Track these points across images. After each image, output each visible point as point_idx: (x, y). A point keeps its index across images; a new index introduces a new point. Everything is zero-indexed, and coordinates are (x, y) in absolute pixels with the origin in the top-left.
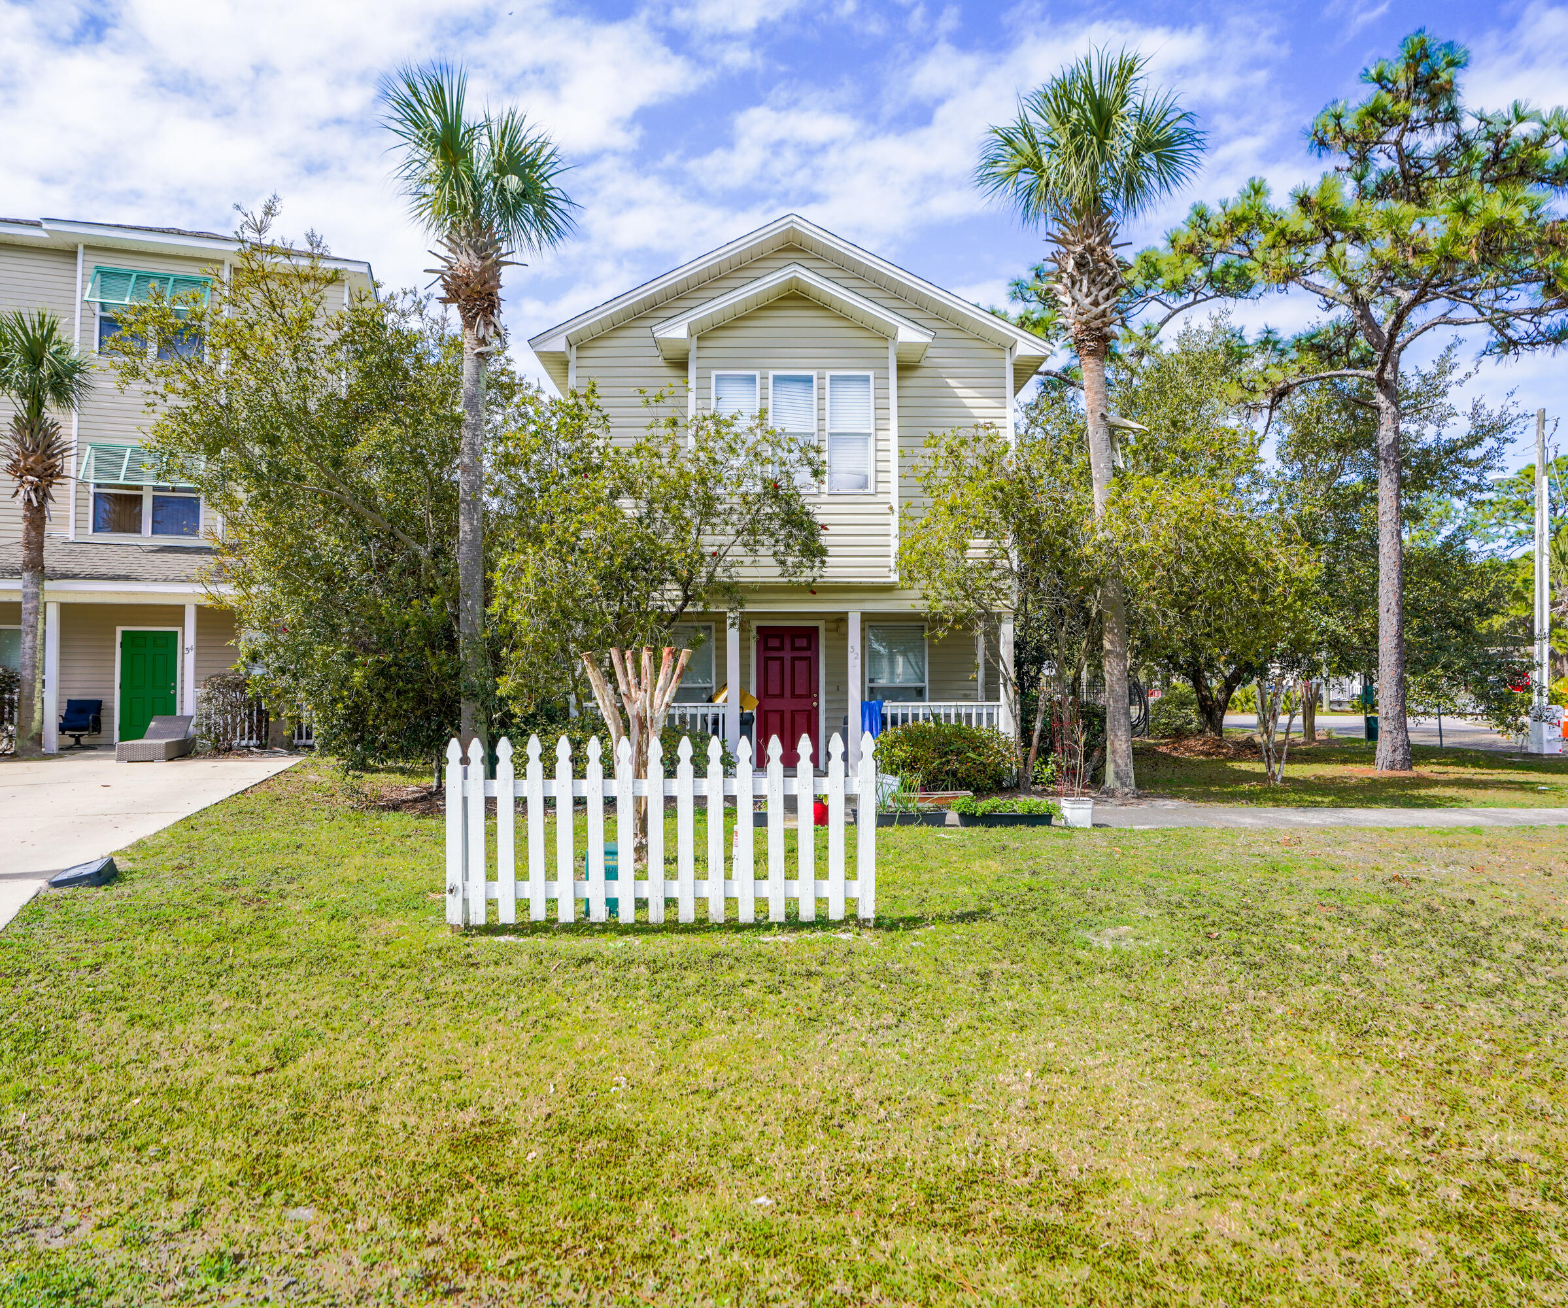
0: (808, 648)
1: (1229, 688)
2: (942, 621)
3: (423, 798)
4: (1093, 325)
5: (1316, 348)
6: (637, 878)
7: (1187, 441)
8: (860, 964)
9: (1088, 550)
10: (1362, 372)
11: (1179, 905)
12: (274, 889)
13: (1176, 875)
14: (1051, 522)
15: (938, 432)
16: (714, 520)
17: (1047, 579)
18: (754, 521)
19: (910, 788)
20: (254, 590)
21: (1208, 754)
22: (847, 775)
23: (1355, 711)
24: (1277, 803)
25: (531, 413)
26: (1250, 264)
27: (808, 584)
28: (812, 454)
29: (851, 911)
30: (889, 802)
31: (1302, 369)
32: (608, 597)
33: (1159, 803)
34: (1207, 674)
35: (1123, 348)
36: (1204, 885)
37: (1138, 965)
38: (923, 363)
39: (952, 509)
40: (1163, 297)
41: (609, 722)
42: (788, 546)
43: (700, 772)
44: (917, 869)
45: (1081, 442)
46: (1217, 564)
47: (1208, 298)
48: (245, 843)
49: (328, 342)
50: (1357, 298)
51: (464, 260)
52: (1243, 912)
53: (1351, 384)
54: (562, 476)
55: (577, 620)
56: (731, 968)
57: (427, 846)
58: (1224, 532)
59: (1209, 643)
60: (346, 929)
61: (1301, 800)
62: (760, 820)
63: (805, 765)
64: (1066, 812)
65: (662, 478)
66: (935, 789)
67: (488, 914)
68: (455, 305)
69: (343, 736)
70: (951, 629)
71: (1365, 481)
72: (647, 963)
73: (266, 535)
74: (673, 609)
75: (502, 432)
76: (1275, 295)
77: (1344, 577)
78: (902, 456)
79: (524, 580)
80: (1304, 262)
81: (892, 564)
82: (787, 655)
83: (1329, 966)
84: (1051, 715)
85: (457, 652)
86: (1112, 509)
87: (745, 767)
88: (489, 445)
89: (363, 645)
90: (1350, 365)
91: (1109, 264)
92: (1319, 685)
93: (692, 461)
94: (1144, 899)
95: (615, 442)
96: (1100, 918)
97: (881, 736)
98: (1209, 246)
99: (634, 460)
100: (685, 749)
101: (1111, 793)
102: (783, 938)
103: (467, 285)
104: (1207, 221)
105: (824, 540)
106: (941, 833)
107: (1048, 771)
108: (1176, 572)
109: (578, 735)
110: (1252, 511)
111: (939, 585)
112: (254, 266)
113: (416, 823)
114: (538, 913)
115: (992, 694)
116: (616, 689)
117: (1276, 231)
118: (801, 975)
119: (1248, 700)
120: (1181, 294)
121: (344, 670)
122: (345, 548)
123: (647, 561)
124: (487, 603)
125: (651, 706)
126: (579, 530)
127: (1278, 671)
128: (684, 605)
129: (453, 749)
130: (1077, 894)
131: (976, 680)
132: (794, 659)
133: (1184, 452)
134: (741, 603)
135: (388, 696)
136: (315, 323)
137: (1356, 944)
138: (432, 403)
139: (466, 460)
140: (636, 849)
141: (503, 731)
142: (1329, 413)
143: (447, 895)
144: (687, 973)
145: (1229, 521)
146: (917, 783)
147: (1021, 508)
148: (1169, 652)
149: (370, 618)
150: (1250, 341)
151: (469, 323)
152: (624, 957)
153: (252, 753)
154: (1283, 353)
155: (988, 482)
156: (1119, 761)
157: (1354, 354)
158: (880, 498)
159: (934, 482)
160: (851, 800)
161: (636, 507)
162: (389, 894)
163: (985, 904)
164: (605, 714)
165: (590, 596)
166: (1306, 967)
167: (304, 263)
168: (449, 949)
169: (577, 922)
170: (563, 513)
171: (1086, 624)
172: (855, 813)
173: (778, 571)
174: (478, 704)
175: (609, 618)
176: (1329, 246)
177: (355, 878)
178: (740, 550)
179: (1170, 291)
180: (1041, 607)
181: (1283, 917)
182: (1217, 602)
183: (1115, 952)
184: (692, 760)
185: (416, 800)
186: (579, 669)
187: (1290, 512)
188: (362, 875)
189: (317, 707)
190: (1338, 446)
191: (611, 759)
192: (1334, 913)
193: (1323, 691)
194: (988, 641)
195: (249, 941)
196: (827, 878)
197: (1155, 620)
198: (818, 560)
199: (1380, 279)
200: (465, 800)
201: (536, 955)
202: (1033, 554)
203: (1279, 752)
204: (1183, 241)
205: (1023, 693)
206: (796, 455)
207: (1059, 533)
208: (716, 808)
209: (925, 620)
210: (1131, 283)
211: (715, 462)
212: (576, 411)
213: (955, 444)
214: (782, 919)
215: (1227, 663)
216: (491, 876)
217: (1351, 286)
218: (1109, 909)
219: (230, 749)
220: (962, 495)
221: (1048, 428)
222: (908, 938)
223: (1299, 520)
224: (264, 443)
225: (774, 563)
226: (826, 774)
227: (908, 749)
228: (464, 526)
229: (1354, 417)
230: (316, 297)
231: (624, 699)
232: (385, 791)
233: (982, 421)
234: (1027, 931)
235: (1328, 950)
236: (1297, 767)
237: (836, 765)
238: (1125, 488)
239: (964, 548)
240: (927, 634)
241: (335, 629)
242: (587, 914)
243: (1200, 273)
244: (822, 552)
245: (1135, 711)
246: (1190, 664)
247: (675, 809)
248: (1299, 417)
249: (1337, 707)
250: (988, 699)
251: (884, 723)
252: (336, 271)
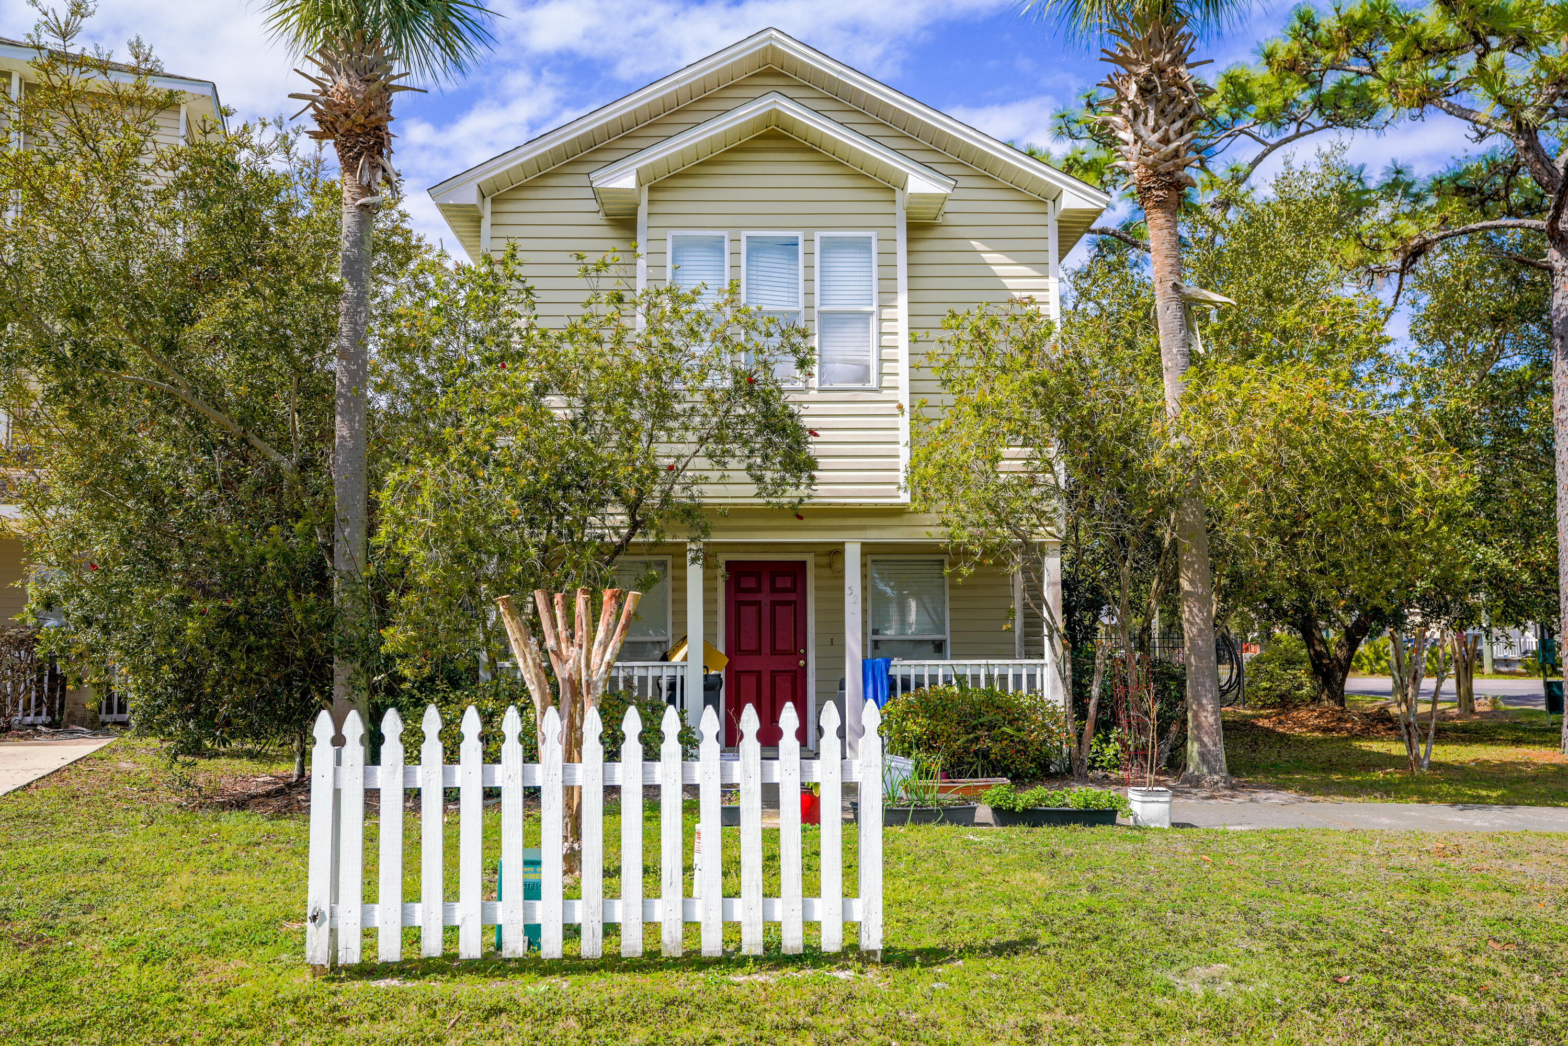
0: (793, 590)
1: (1352, 638)
2: (967, 554)
3: (279, 792)
4: (1162, 169)
5: (1463, 191)
6: (566, 897)
7: (1287, 317)
8: (863, 1013)
9: (1158, 461)
10: (1527, 222)
11: (1294, 936)
12: (62, 923)
13: (1287, 895)
14: (1111, 425)
15: (960, 310)
16: (671, 424)
17: (1103, 498)
18: (721, 426)
19: (927, 774)
20: (51, 512)
21: (1325, 730)
22: (844, 757)
23: (1529, 672)
24: (1425, 798)
25: (432, 284)
26: (1372, 82)
27: (793, 507)
28: (797, 339)
29: (851, 940)
30: (901, 792)
31: (1444, 220)
32: (531, 523)
33: (1262, 795)
34: (1322, 623)
35: (1203, 197)
36: (1327, 907)
37: (1240, 1019)
38: (940, 220)
39: (979, 409)
40: (1255, 129)
41: (532, 688)
42: (766, 457)
43: (651, 754)
44: (938, 883)
45: (1149, 323)
46: (1331, 477)
47: (1315, 129)
48: (24, 858)
49: (159, 186)
50: (1519, 124)
51: (343, 82)
52: (1383, 948)
53: (1512, 238)
54: (473, 365)
55: (490, 554)
56: (691, 1019)
57: (282, 857)
58: (1339, 436)
59: (1321, 583)
60: (165, 975)
61: (1459, 793)
62: (731, 816)
63: (789, 744)
64: (1136, 807)
65: (603, 369)
66: (960, 775)
67: (363, 950)
68: (332, 141)
69: (171, 710)
70: (979, 564)
71: (1536, 364)
72: (577, 1014)
73: (69, 441)
74: (615, 539)
75: (394, 308)
76: (1405, 123)
77: (1507, 493)
78: (914, 340)
79: (420, 501)
80: (1447, 77)
81: (902, 480)
82: (765, 598)
83: (1510, 1028)
84: (1112, 677)
85: (330, 595)
86: (1188, 408)
87: (710, 748)
88: (375, 325)
89: (202, 586)
90: (1510, 213)
91: (1184, 89)
92: (1476, 638)
93: (640, 347)
94: (1244, 926)
95: (541, 323)
96: (1186, 951)
97: (888, 705)
98: (1317, 60)
99: (567, 347)
100: (632, 723)
101: (1196, 782)
102: (760, 978)
103: (347, 115)
104: (1315, 29)
105: (813, 449)
106: (969, 834)
107: (1110, 751)
108: (1276, 488)
109: (490, 705)
110: (1378, 407)
111: (962, 507)
112: (56, 81)
113: (268, 826)
114: (432, 945)
115: (1033, 650)
116: (541, 644)
117: (1407, 37)
118: (785, 1029)
119: (1378, 658)
120: (1279, 125)
121: (174, 620)
122: (180, 458)
123: (584, 477)
124: (371, 531)
125: (588, 666)
126: (493, 436)
127: (1418, 619)
128: (631, 534)
129: (323, 725)
130: (1153, 918)
131: (1012, 631)
132: (774, 604)
133: (1284, 331)
134: (706, 531)
135: (234, 654)
136: (142, 161)
137: (1548, 998)
138: (300, 268)
139: (345, 342)
140: (565, 857)
141: (390, 700)
142: (1482, 277)
143: (309, 925)
144: (632, 1027)
145: (1345, 420)
146: (936, 769)
147: (1069, 407)
148: (1270, 595)
149: (211, 551)
150: (1372, 184)
151: (349, 166)
152: (548, 1005)
153: (40, 733)
154: (1418, 198)
155: (1026, 374)
156: (1206, 739)
157: (1515, 197)
158: (886, 395)
159: (956, 374)
160: (850, 790)
161: (569, 406)
162: (228, 925)
163: (1030, 932)
164: (527, 677)
165: (508, 521)
166: (1478, 1028)
167: (127, 82)
168: (308, 999)
169: (485, 957)
170: (474, 412)
171: (1157, 557)
172: (855, 807)
173: (754, 489)
174: (357, 665)
175: (533, 551)
176: (1481, 57)
177: (180, 904)
178: (704, 463)
179: (1263, 121)
180: (1096, 535)
181: (1440, 956)
182: (1333, 527)
183: (1208, 999)
184: (642, 738)
185: (268, 795)
186: (493, 617)
187: (1429, 409)
188: (191, 898)
189: (135, 670)
190: (1495, 321)
191: (534, 736)
192: (1512, 952)
193: (1484, 646)
194: (1028, 580)
195: (22, 999)
196: (818, 895)
197: (1248, 554)
198: (805, 475)
199: (1553, 97)
200: (337, 793)
201: (428, 1005)
202: (1085, 467)
203: (1424, 727)
204: (1281, 55)
205: (1074, 648)
206: (776, 340)
207: (1120, 439)
208: (672, 801)
209: (945, 552)
210: (1213, 111)
211: (672, 349)
212: (490, 282)
213: (982, 325)
214: (759, 951)
215: (1348, 609)
216: (370, 896)
217: (1511, 108)
218: (1197, 940)
219: (8, 728)
220: (992, 390)
221: (1104, 302)
222: (928, 978)
223: (1443, 420)
224: (68, 316)
225: (748, 479)
226: (817, 756)
227: (925, 721)
228: (341, 429)
229: (1517, 281)
230: (144, 127)
231: (553, 657)
232: (226, 782)
233: (1017, 295)
234: (1087, 968)
235: (1508, 1005)
236: (1450, 748)
237: (830, 744)
238: (1204, 380)
239: (996, 459)
240: (947, 571)
241: (163, 566)
242: (499, 947)
243: (1305, 97)
244: (811, 464)
245: (1224, 672)
246: (1297, 610)
247: (618, 803)
248: (1441, 283)
249: (1503, 667)
250: (1028, 656)
251: (892, 687)
252: (171, 94)
